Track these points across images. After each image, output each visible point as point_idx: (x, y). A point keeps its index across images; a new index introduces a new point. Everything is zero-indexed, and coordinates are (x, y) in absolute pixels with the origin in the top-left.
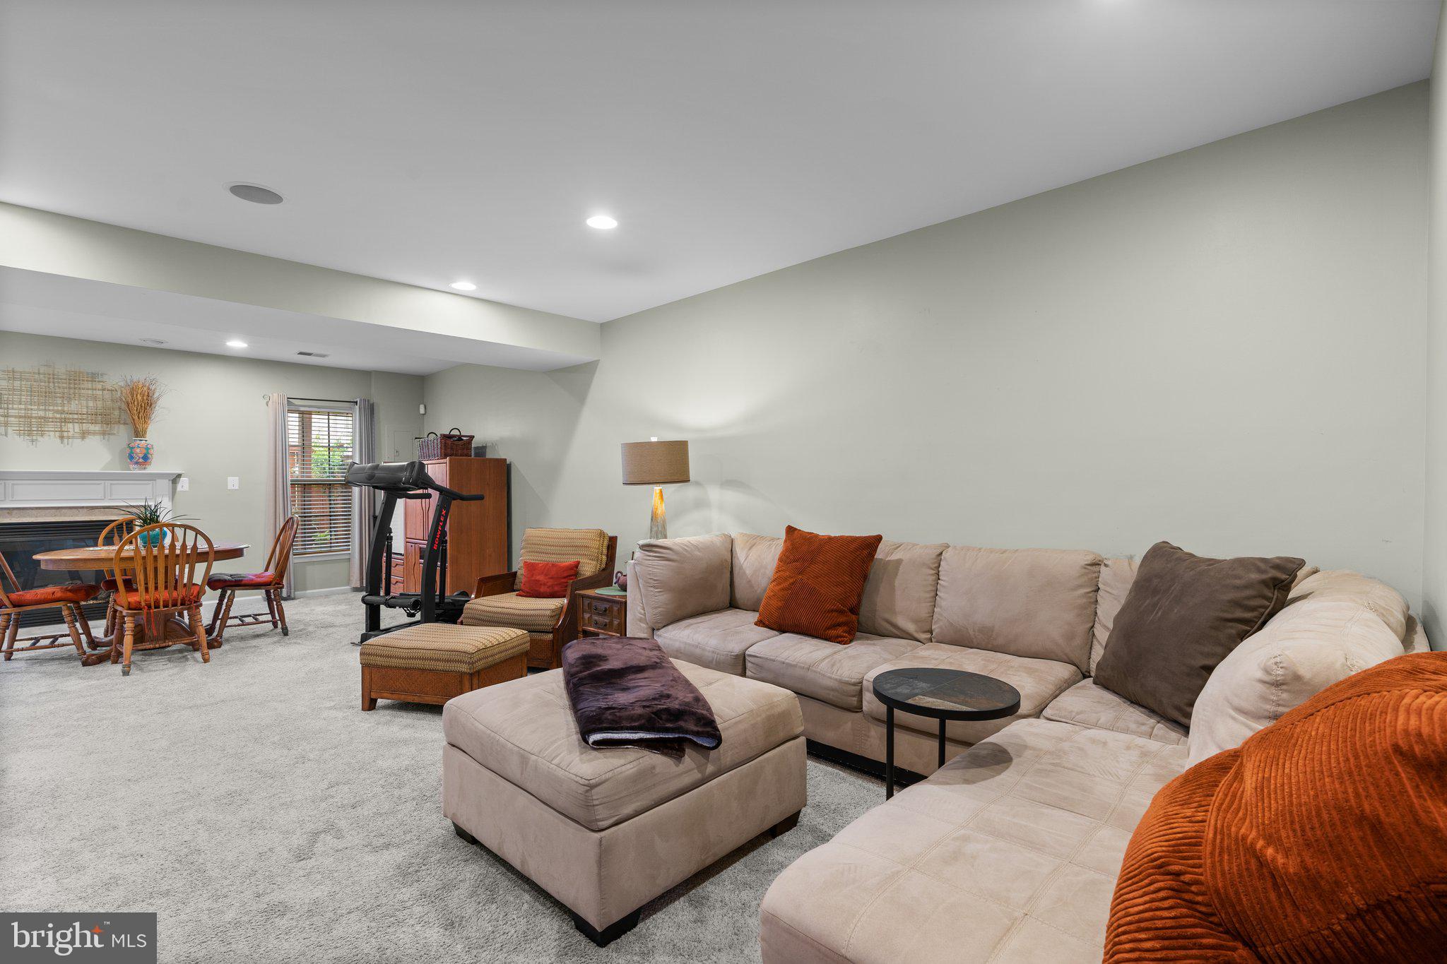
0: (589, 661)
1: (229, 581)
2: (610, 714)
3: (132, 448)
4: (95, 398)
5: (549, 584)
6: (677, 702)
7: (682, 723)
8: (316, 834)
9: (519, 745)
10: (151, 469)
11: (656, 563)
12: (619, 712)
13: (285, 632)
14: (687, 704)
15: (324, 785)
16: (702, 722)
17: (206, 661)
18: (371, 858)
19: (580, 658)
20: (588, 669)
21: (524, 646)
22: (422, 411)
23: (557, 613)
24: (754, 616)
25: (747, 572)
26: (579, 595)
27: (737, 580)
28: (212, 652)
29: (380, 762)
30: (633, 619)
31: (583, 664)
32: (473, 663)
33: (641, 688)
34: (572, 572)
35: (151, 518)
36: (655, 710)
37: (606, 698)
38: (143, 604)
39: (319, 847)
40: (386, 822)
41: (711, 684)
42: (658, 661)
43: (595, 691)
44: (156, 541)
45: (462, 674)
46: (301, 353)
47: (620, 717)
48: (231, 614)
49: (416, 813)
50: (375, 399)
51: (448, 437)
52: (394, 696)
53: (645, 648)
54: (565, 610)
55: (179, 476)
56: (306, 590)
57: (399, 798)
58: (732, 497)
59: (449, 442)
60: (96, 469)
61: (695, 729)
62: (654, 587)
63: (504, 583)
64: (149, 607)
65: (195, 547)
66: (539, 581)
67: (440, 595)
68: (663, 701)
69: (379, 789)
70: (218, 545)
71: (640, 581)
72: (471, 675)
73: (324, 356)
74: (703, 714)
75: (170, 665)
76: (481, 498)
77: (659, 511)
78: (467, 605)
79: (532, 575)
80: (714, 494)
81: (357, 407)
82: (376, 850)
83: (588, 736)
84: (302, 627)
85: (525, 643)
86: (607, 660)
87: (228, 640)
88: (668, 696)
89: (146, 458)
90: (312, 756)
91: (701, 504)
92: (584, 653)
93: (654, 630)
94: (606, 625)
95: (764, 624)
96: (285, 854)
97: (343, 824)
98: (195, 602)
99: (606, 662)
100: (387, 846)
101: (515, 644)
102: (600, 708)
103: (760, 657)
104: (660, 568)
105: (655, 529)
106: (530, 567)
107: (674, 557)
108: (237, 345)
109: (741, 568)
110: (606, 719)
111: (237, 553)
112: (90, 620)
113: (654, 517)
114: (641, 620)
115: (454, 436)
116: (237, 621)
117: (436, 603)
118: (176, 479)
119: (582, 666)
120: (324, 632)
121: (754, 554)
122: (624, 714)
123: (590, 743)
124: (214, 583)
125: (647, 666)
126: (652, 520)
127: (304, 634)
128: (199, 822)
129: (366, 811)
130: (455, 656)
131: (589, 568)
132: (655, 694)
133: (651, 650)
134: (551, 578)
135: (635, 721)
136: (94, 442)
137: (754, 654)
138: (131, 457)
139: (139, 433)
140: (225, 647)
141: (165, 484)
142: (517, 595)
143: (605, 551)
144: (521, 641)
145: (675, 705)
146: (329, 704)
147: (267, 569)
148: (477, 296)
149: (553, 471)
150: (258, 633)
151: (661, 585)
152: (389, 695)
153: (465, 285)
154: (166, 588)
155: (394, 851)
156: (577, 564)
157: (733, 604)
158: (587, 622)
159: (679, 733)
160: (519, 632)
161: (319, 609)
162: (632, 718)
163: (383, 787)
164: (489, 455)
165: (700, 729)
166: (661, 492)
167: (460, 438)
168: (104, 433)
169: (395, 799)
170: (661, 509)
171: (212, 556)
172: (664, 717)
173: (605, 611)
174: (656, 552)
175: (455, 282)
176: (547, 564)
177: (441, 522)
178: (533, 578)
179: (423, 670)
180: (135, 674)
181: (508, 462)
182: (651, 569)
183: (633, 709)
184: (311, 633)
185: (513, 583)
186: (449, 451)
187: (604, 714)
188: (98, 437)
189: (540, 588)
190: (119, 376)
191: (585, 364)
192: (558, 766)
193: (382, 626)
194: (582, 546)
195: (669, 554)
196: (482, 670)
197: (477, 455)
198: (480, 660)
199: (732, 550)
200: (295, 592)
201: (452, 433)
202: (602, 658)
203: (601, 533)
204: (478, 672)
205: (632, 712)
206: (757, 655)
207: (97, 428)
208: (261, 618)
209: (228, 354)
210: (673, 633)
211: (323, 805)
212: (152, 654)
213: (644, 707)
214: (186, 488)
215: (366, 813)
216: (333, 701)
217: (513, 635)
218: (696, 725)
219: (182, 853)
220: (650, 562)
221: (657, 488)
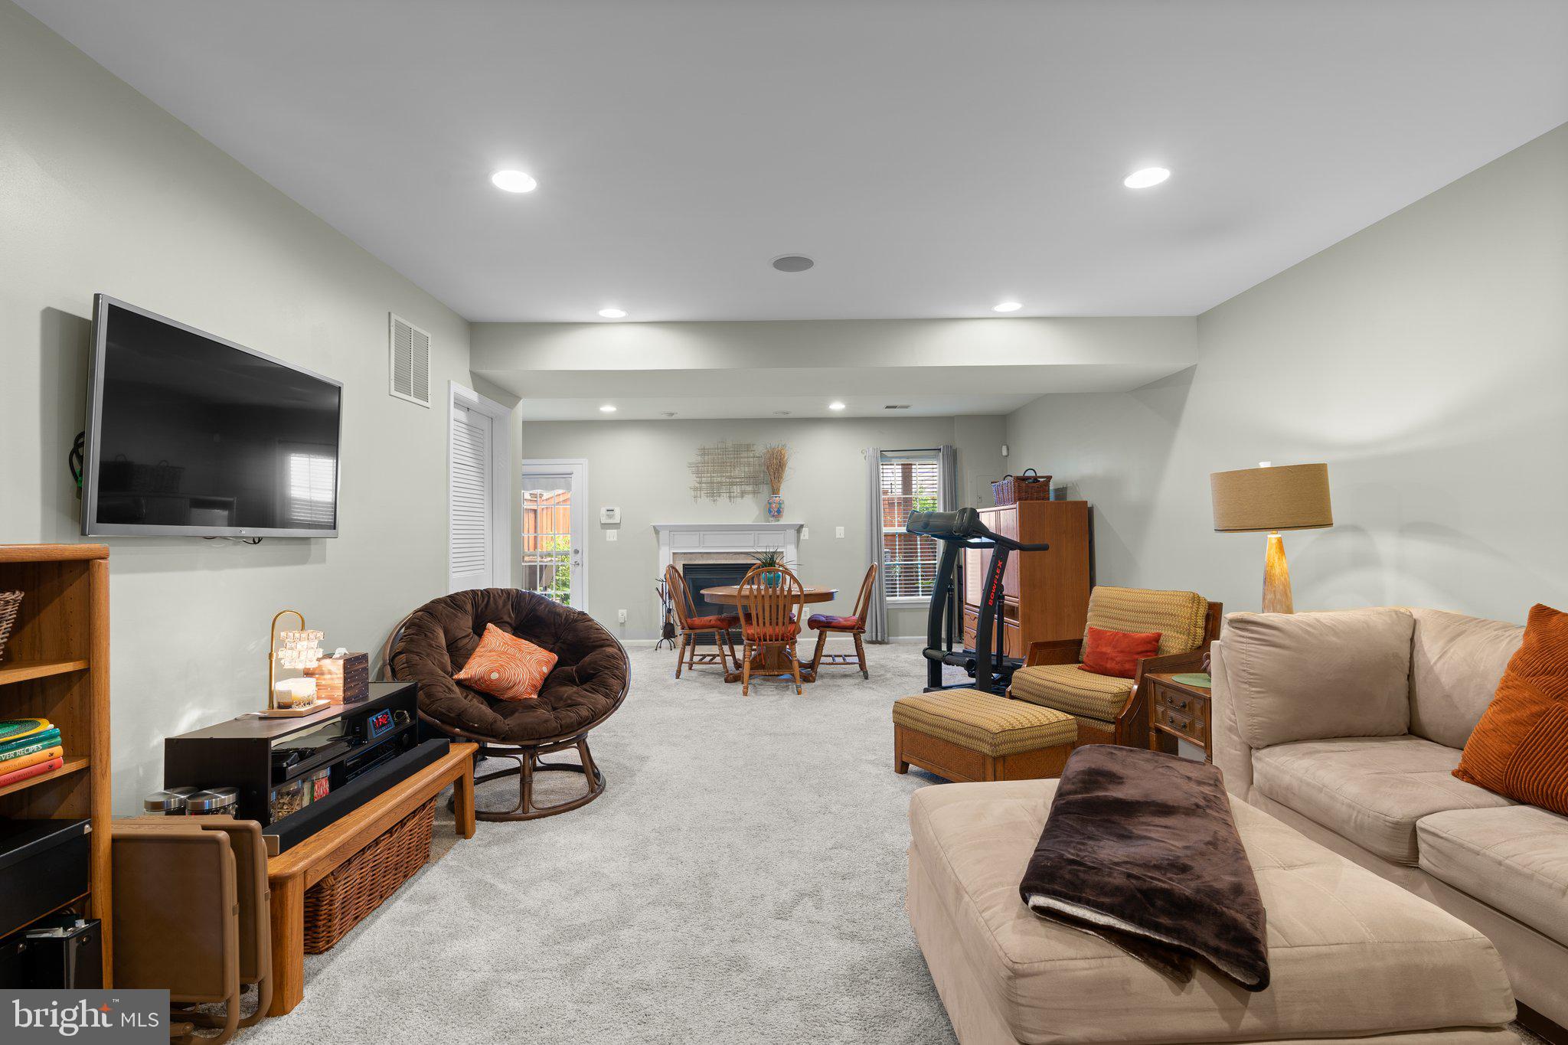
0: (1095, 777)
1: (822, 622)
2: (1070, 872)
3: (770, 504)
4: (749, 465)
5: (1118, 659)
6: (1193, 884)
7: (1187, 924)
8: (802, 895)
9: (957, 874)
10: (783, 521)
11: (1252, 648)
12: (1085, 872)
13: (866, 678)
14: (1214, 894)
15: (829, 845)
16: (1233, 933)
17: (799, 693)
18: (833, 944)
19: (1083, 772)
20: (1086, 790)
21: (1068, 735)
22: (1005, 453)
23: (1121, 698)
24: (1453, 759)
25: (1443, 680)
26: (1150, 679)
27: (1421, 690)
28: (805, 686)
29: (887, 835)
30: (1220, 727)
31: (1083, 782)
32: (995, 745)
33: (1149, 842)
34: (1149, 647)
35: (770, 562)
36: (1145, 887)
37: (1083, 844)
38: (756, 636)
39: (798, 912)
40: (864, 907)
41: (1291, 867)
42: (1202, 803)
43: (1078, 827)
44: (772, 583)
45: (984, 756)
46: (887, 407)
47: (1084, 882)
48: (824, 652)
49: (894, 909)
50: (958, 444)
51: (1023, 479)
52: (921, 764)
53: (1189, 778)
54: (1133, 696)
55: (802, 526)
56: (898, 636)
57: (888, 883)
58: (1420, 549)
59: (1023, 484)
60: (749, 522)
61: (1213, 942)
62: (1250, 684)
63: (1067, 652)
64: (760, 640)
65: (790, 590)
66: (1105, 654)
67: (997, 656)
68: (1169, 875)
69: (873, 867)
70: (807, 589)
71: (1229, 672)
72: (995, 759)
73: (907, 407)
74: (1235, 920)
75: (775, 692)
76: (1045, 548)
77: (1277, 571)
78: (1016, 673)
79: (1097, 647)
80: (1387, 545)
81: (941, 454)
82: (841, 936)
83: (1030, 897)
84: (882, 672)
85: (1069, 732)
86: (1122, 783)
87: (822, 677)
88: (1184, 869)
89: (779, 511)
90: (834, 809)
91: (1364, 561)
92: (1093, 767)
93: (1251, 748)
94: (1185, 726)
95: (1473, 778)
96: (770, 907)
97: (827, 894)
98: (792, 639)
99: (1120, 786)
100: (853, 937)
101: (1055, 730)
102: (1061, 856)
103: (1446, 839)
104: (1261, 657)
105: (1270, 596)
106: (1097, 634)
107: (1287, 642)
108: (837, 407)
109: (1430, 670)
110: (1062, 877)
111: (827, 597)
112: (735, 644)
113: (1268, 579)
114: (1231, 729)
115: (1029, 478)
116: (830, 660)
117: (993, 666)
118: (799, 529)
119: (1081, 785)
120: (898, 680)
121: (1458, 652)
122: (1094, 878)
123: (1031, 903)
124: (813, 623)
125: (1179, 807)
126: (1265, 582)
127: (882, 680)
128: (729, 846)
129: (853, 886)
130: (976, 732)
131: (1175, 644)
132: (1163, 859)
133: (1200, 783)
134: (1122, 652)
135: (1106, 894)
136: (749, 499)
137: (1432, 830)
138: (770, 512)
139: (775, 491)
140: (818, 682)
141: (792, 533)
142: (1079, 668)
143: (1201, 622)
144: (1063, 729)
145: (1185, 887)
146: (872, 757)
147: (854, 615)
148: (1022, 315)
149: (1142, 514)
150: (847, 673)
151: (1265, 684)
152: (918, 762)
153: (1009, 306)
154: (771, 624)
155: (857, 945)
156: (1157, 637)
157: (1414, 731)
158: (1160, 716)
159: (1179, 938)
160: (1062, 716)
161: (904, 656)
162: (1102, 889)
163: (878, 864)
164: (1070, 498)
165: (1224, 946)
166: (1280, 541)
167: (1035, 479)
168: (754, 492)
169: (883, 884)
170: (1280, 567)
171: (802, 597)
172: (1159, 903)
173: (1184, 706)
174: (1252, 632)
175: (996, 305)
176: (1117, 633)
177: (997, 574)
178: (1098, 650)
179: (948, 742)
180: (752, 697)
181: (1089, 505)
182: (1244, 656)
183: (1110, 875)
184: (887, 679)
185: (1078, 653)
186: (1023, 495)
187: (1061, 868)
188: (751, 496)
189: (1107, 662)
190: (763, 445)
191: (1179, 372)
192: (986, 922)
193: (944, 684)
194: (1166, 614)
195: (1273, 635)
196: (1009, 755)
197: (1057, 497)
198: (1005, 743)
199: (1412, 639)
200: (888, 636)
201: (1026, 475)
202: (1115, 779)
203: (1194, 597)
204: (1004, 757)
205: (1107, 879)
206: (1440, 833)
207: (749, 488)
208: (848, 660)
209: (834, 416)
210: (1283, 759)
211: (821, 865)
212: (768, 680)
213: (1129, 876)
214: (807, 537)
215: (851, 889)
216: (876, 755)
217: (1053, 719)
218: (1218, 936)
219: (705, 872)
220: (1244, 646)
221: (1273, 537)
